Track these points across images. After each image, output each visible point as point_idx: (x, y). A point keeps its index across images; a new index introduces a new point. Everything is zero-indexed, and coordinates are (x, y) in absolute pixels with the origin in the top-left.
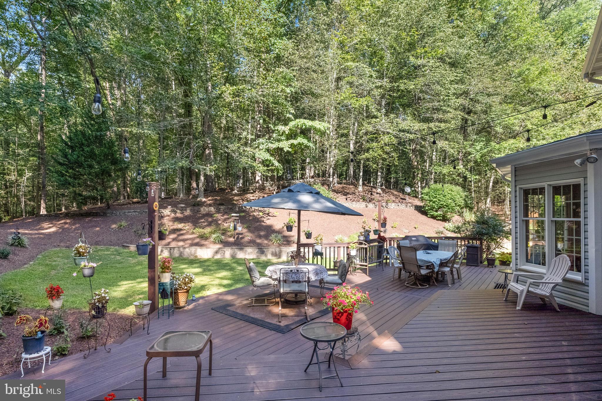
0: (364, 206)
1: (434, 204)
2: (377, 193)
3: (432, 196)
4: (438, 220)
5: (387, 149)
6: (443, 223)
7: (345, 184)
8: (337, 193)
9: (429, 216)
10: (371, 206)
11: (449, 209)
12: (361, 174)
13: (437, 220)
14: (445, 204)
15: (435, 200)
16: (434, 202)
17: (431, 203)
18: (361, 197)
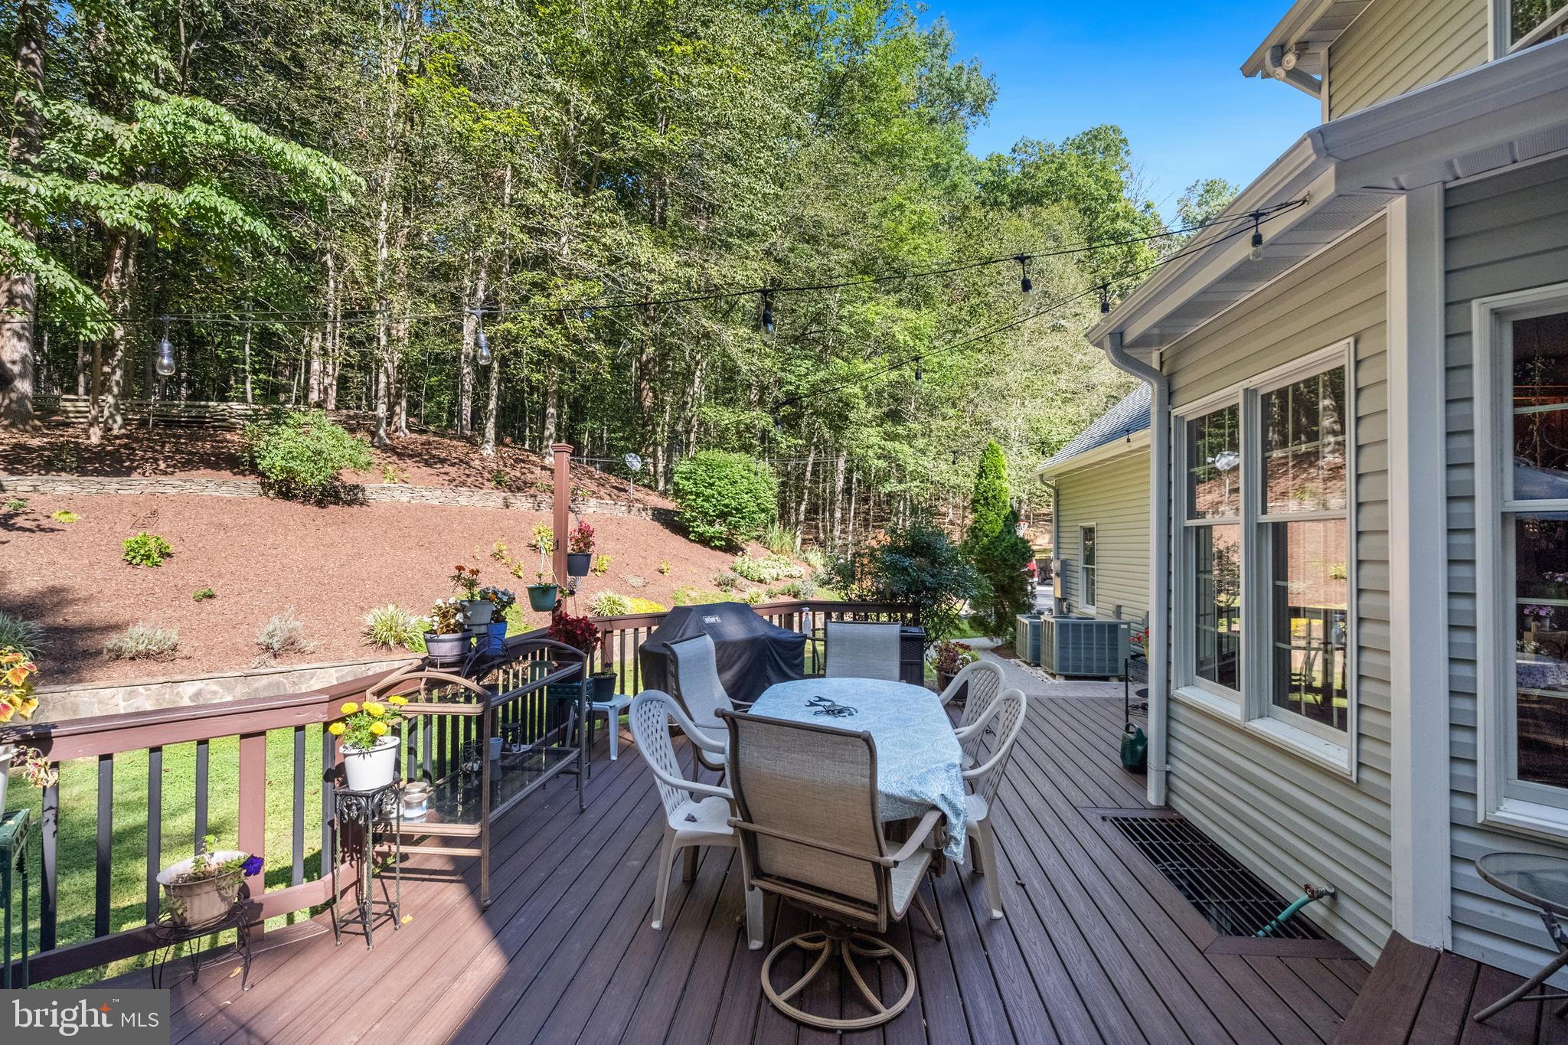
0: (500, 502)
1: (706, 505)
2: (543, 468)
3: (704, 481)
4: (715, 548)
5: (579, 326)
6: (728, 557)
7: (435, 434)
8: (400, 456)
9: (692, 536)
10: (521, 503)
11: (743, 518)
12: (492, 405)
13: (712, 548)
14: (734, 504)
15: (708, 492)
16: (707, 499)
17: (699, 501)
18: (486, 475)
